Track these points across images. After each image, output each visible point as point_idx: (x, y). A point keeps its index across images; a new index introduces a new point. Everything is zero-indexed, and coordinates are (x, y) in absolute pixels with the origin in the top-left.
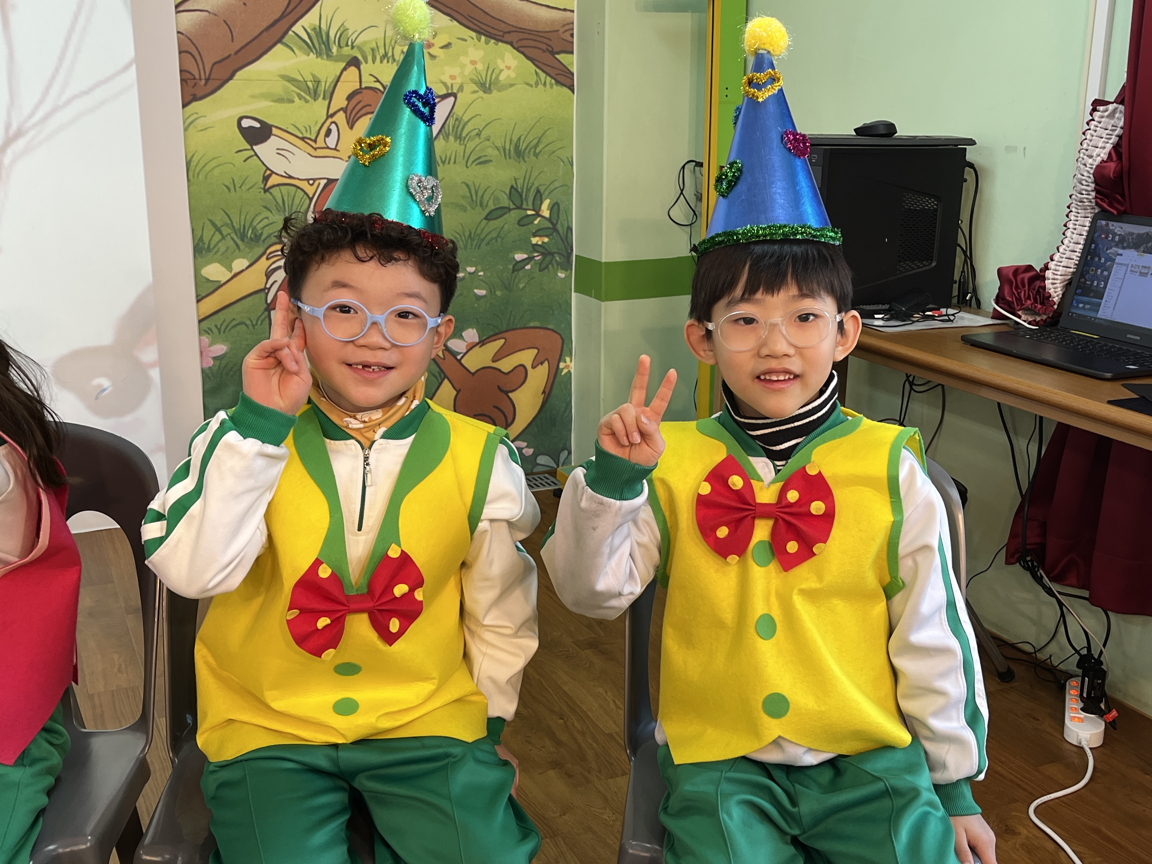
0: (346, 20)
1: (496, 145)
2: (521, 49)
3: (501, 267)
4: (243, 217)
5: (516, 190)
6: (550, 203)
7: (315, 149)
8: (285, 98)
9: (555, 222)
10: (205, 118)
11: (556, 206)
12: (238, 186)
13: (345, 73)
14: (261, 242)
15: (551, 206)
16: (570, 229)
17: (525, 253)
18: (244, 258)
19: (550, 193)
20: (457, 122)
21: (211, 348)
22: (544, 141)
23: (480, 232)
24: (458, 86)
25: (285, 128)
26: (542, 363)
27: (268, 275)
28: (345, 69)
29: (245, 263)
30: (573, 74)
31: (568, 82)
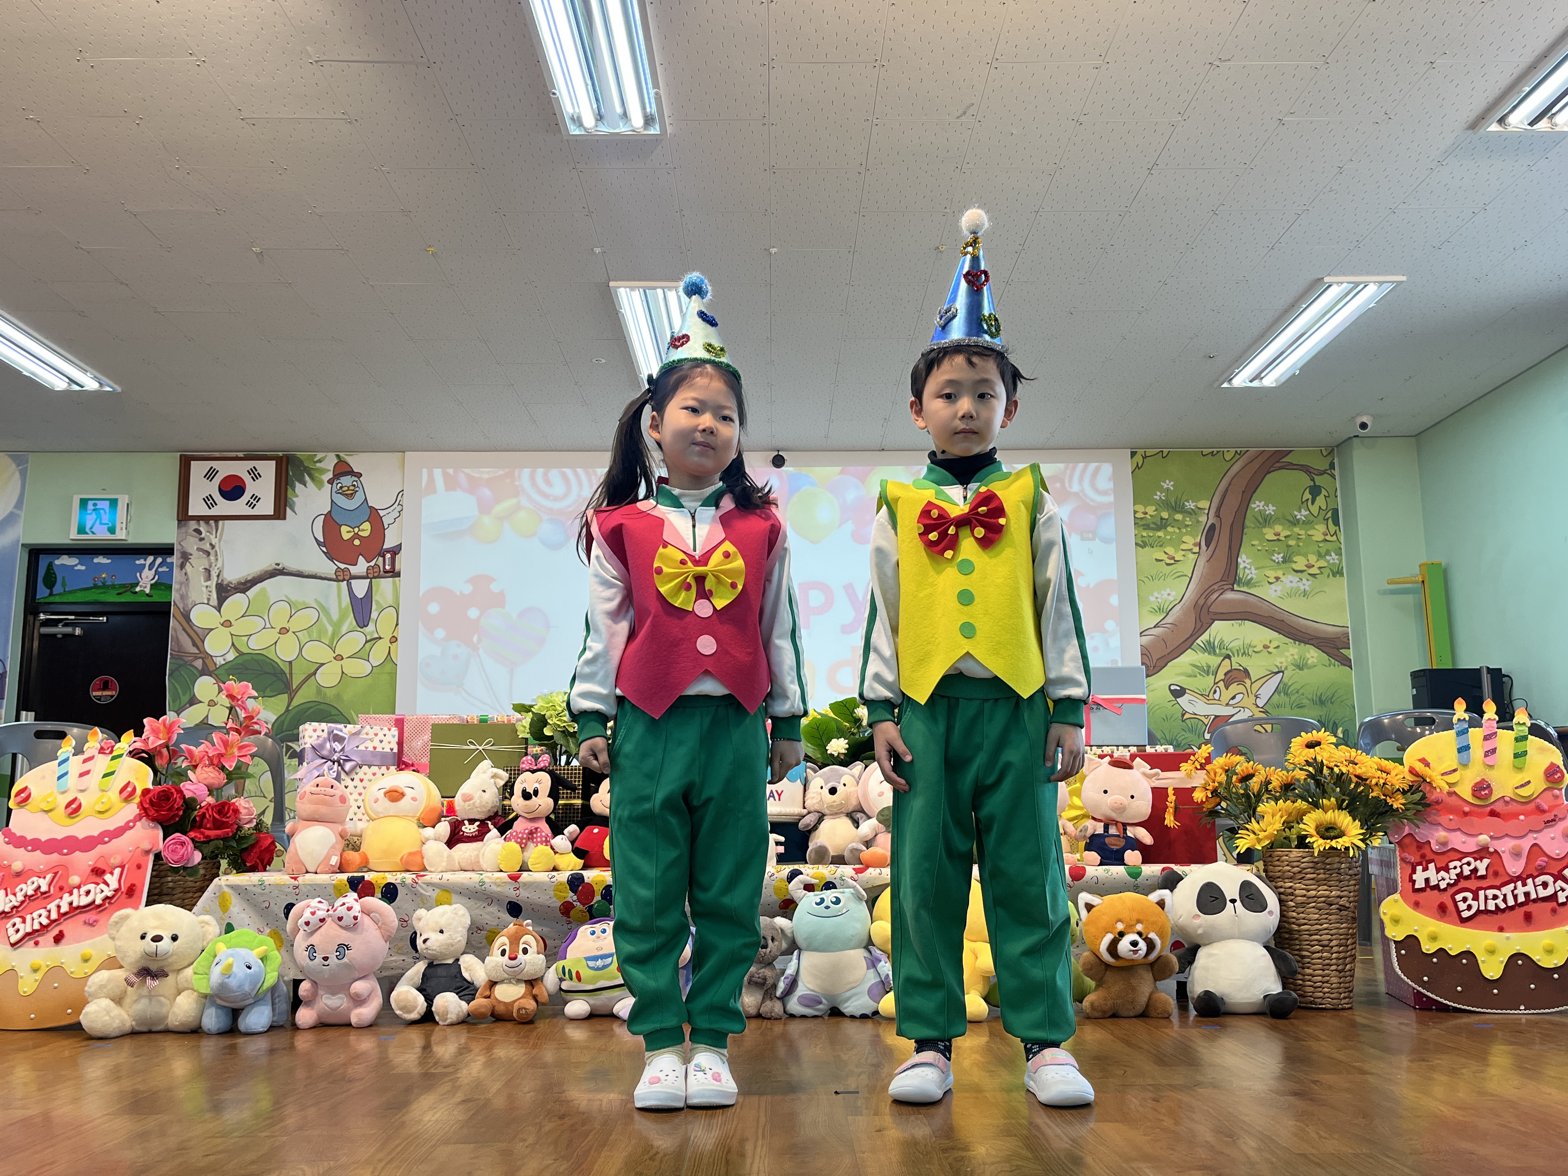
0: (1223, 636)
1: (1308, 698)
2: (1319, 647)
8: (1193, 675)
12: (1169, 718)
13: (1223, 662)
19: (1342, 724)
22: (1337, 696)
28: (1223, 660)
30: (1350, 660)
31: (1348, 664)
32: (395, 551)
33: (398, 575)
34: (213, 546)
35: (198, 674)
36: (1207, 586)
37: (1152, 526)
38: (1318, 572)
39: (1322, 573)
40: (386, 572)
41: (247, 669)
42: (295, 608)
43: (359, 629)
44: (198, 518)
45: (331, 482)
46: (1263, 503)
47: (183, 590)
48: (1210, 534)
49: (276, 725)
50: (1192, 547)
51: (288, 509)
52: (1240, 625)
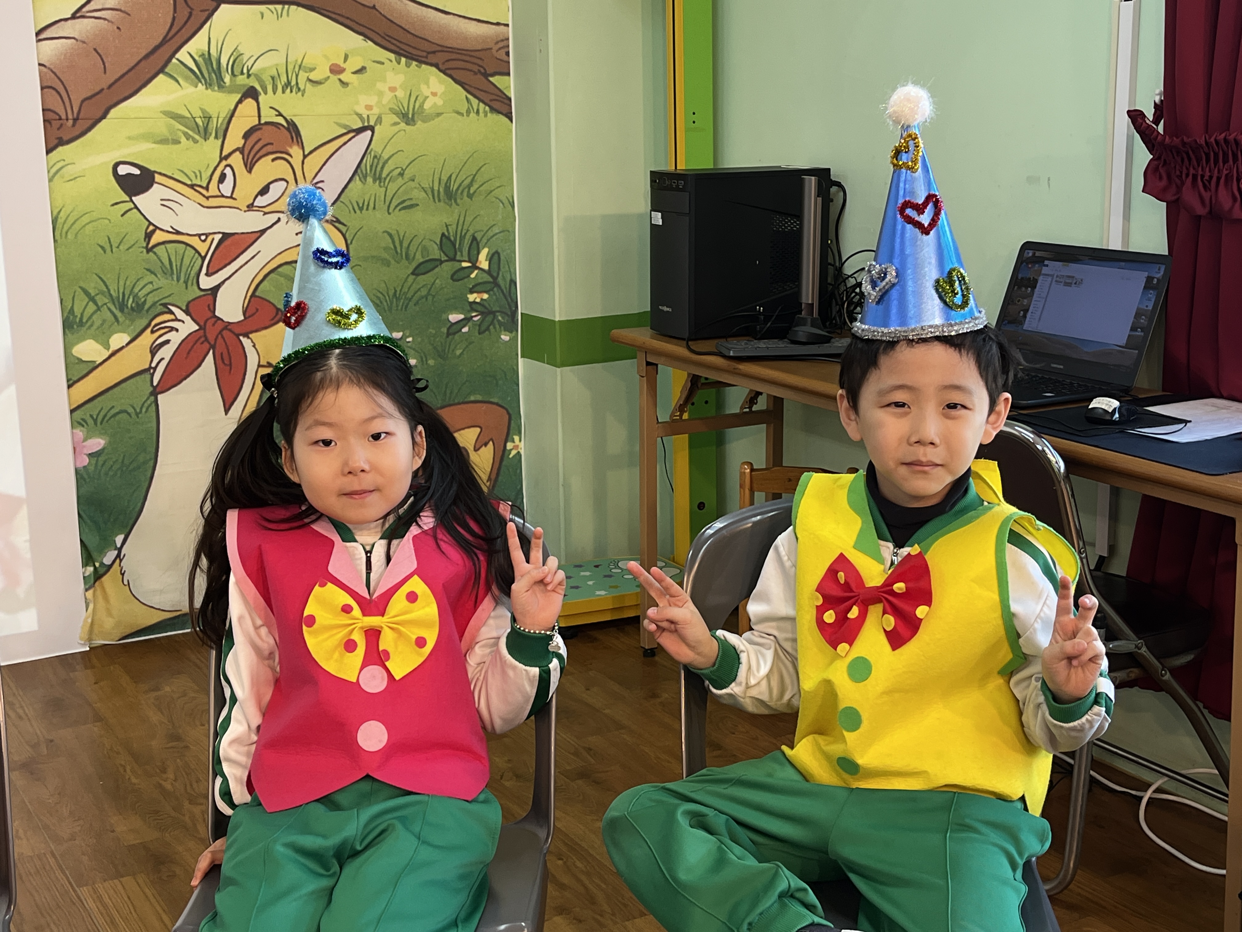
0: (240, 43)
1: (423, 186)
2: (448, 72)
3: (434, 332)
4: (122, 283)
5: (448, 238)
6: (489, 252)
7: (207, 198)
8: (170, 138)
9: (495, 274)
10: (73, 166)
11: (496, 255)
12: (115, 245)
13: (240, 106)
14: (144, 312)
15: (490, 256)
16: (513, 282)
17: (461, 313)
18: (124, 332)
19: (488, 240)
20: (376, 160)
21: (84, 444)
22: (479, 180)
23: (406, 290)
24: (376, 117)
25: (169, 174)
26: (486, 444)
27: (154, 351)
28: (240, 102)
29: (126, 338)
30: (510, 99)
31: (505, 109)
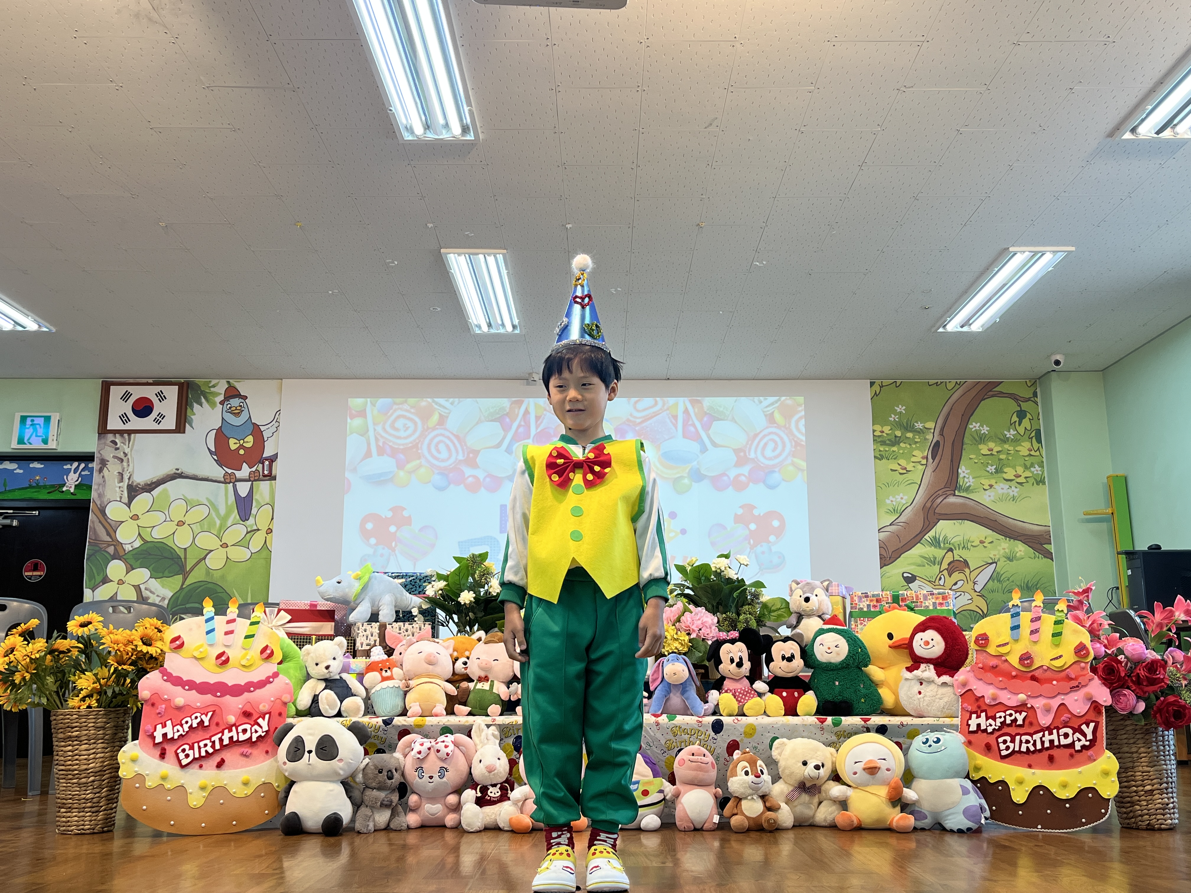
0: (947, 532)
2: (1026, 543)
7: (935, 586)
8: (922, 564)
10: (889, 573)
13: (947, 554)
20: (998, 575)
24: (997, 558)
30: (1052, 554)
31: (1050, 557)
32: (272, 459)
33: (274, 478)
34: (126, 454)
35: (110, 559)
36: (933, 492)
37: (888, 442)
38: (1025, 481)
39: (1027, 482)
40: (264, 476)
41: (150, 554)
42: (190, 505)
43: (242, 522)
44: (115, 432)
45: (222, 403)
46: (979, 424)
47: (101, 490)
48: (936, 448)
49: (172, 600)
50: (921, 460)
51: (187, 425)
52: (961, 524)
